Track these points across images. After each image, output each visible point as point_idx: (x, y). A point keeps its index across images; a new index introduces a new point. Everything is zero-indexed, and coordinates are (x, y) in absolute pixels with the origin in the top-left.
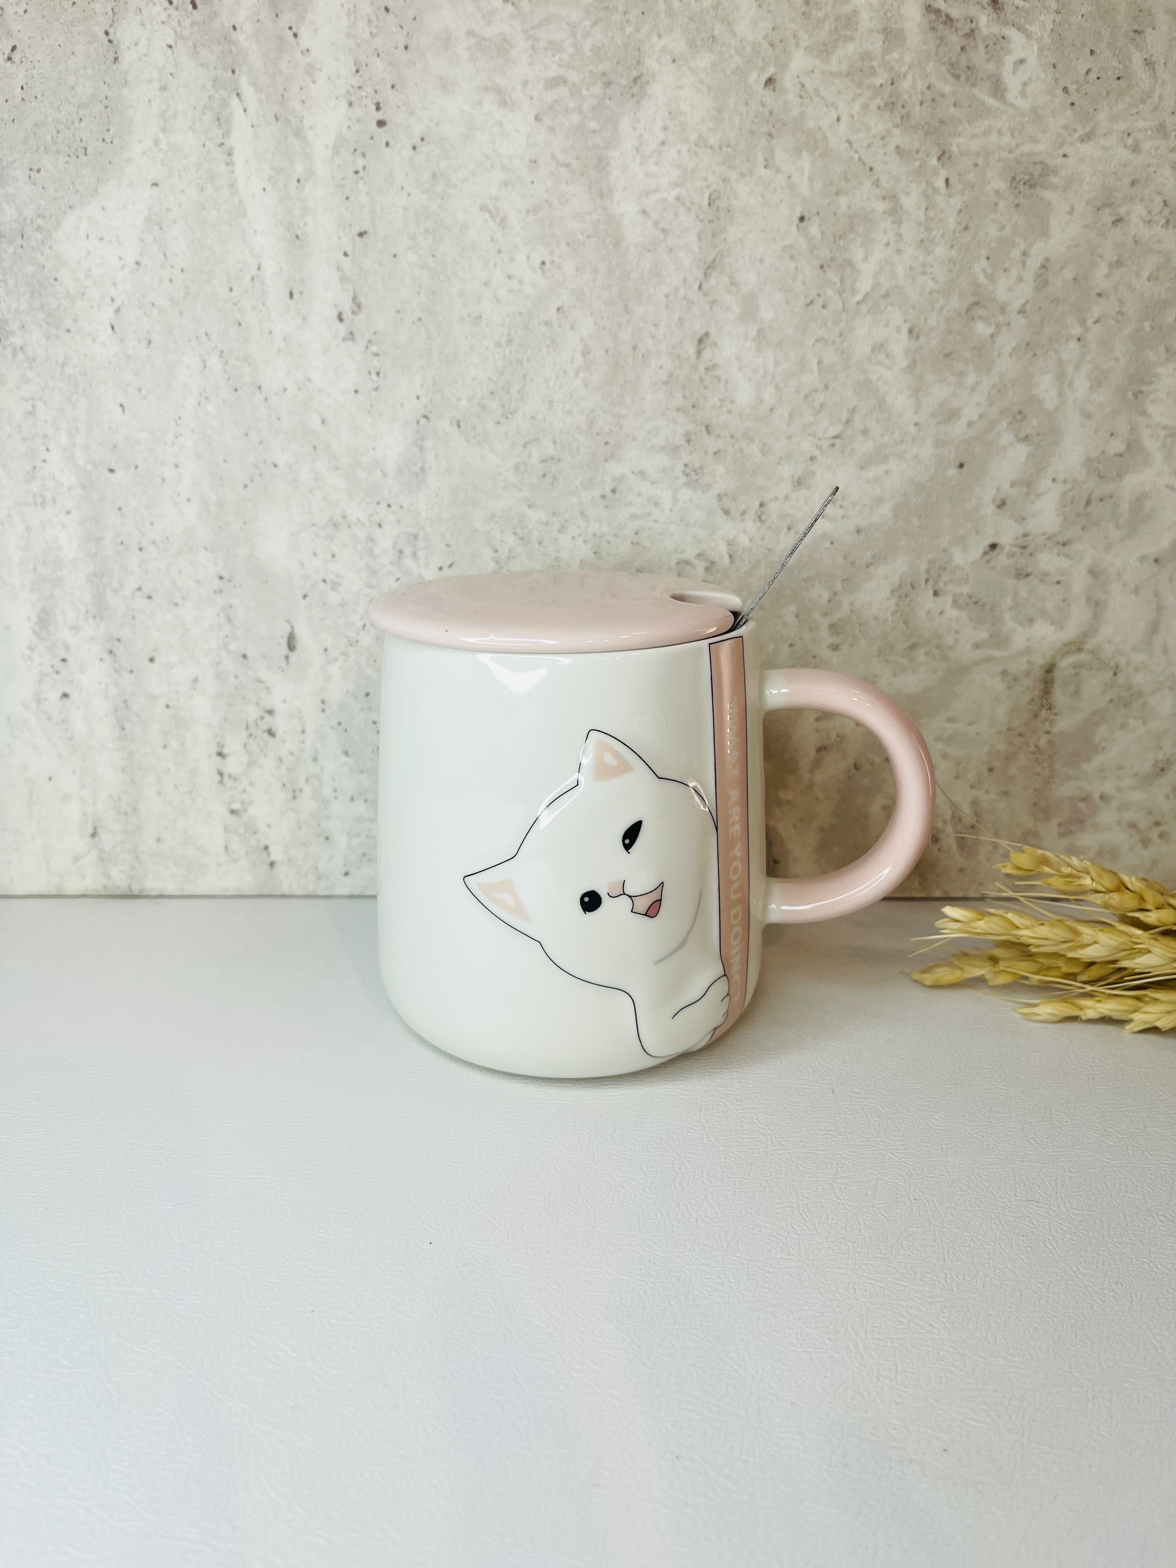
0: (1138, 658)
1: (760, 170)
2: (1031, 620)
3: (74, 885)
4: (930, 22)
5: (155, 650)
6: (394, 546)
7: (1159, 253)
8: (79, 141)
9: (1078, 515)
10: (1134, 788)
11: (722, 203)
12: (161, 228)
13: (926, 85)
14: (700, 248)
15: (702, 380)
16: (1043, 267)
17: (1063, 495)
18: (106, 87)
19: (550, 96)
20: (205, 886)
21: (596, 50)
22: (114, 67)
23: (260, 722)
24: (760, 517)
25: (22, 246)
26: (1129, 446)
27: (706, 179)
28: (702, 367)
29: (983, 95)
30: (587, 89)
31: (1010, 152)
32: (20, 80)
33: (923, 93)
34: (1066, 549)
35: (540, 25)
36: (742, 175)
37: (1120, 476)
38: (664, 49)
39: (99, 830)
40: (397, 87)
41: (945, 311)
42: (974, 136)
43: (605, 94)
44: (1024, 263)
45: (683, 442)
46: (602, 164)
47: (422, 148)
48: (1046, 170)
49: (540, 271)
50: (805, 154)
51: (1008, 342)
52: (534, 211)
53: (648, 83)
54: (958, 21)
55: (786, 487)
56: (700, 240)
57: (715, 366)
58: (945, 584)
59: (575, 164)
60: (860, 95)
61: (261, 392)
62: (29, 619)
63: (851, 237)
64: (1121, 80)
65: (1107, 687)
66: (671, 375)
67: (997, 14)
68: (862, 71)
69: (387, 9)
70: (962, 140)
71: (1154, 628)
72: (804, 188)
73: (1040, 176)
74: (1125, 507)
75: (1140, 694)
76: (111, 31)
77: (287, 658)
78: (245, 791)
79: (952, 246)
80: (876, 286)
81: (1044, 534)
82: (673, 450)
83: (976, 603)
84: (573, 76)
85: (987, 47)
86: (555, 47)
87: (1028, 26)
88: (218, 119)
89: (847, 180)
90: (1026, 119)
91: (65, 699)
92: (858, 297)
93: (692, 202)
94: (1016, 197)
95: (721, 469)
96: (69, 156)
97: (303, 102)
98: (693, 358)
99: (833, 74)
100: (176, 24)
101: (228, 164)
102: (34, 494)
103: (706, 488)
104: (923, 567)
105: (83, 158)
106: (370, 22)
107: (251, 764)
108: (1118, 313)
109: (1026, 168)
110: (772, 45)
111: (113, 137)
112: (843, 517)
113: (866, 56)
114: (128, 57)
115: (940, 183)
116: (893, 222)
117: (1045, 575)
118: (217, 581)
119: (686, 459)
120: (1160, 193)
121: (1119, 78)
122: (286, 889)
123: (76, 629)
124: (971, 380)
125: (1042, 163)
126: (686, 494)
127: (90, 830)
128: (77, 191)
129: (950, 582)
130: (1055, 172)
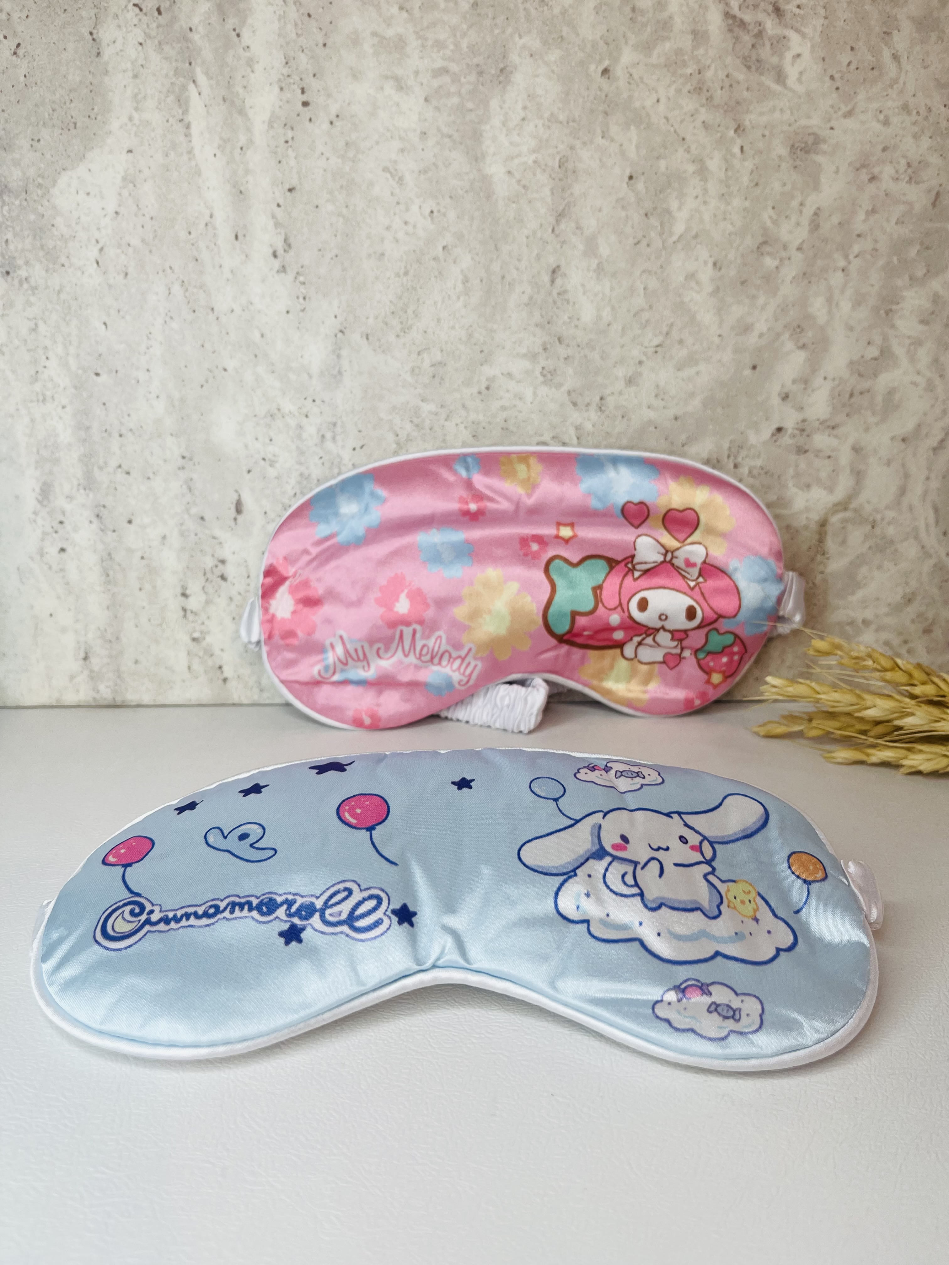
0: (890, 514)
1: (599, 140)
2: (808, 486)
3: (70, 698)
4: (728, 25)
5: (133, 514)
6: (318, 433)
7: (904, 203)
8: (70, 117)
9: (844, 405)
10: (888, 615)
11: (570, 166)
12: (135, 186)
13: (725, 74)
14: (552, 200)
15: (555, 303)
16: (816, 214)
17: (832, 389)
18: (90, 76)
19: (436, 83)
20: (174, 697)
21: (471, 47)
22: (97, 59)
23: (215, 570)
24: (600, 408)
25: (26, 200)
26: (882, 352)
27: (556, 147)
28: (555, 292)
29: (769, 81)
30: (465, 78)
31: (790, 125)
32: (23, 71)
33: (723, 80)
34: (835, 432)
35: (428, 27)
36: (584, 143)
37: (875, 375)
38: (524, 47)
39: (89, 655)
40: (318, 75)
41: (741, 248)
42: (762, 114)
43: (478, 81)
44: (801, 212)
45: (541, 350)
46: (477, 136)
47: (338, 123)
48: (818, 140)
49: (429, 219)
50: (632, 128)
51: (789, 272)
52: (425, 171)
53: (512, 72)
54: (749, 24)
55: (620, 385)
56: (553, 194)
57: (565, 292)
58: (743, 459)
59: (456, 136)
60: (674, 82)
61: (213, 313)
62: (34, 490)
63: (669, 191)
64: (874, 71)
65: (867, 537)
66: (531, 298)
67: (779, 19)
68: (676, 63)
69: (309, 15)
70: (752, 117)
71: (903, 491)
72: (632, 153)
73: (813, 144)
74: (879, 399)
75: (892, 542)
76: (95, 32)
77: (235, 519)
78: (203, 623)
79: (746, 199)
80: (688, 229)
81: (818, 420)
82: (533, 357)
83: (766, 473)
84: (454, 67)
85: (772, 44)
86: (439, 45)
87: (803, 29)
88: (179, 101)
89: (666, 148)
90: (802, 100)
91: (62, 553)
92: (675, 238)
93: (546, 165)
94: (795, 160)
95: (570, 371)
96: (62, 129)
97: (245, 87)
98: (548, 285)
99: (654, 66)
100: (145, 26)
101: (186, 136)
102: (37, 393)
103: (559, 386)
104: (726, 445)
105: (73, 131)
106: (296, 25)
107: (208, 602)
108: (873, 249)
109: (802, 138)
110: (607, 44)
111: (97, 114)
112: (664, 407)
113: (679, 52)
114: (108, 52)
115: (736, 150)
116: (701, 180)
117: (820, 451)
118: (180, 460)
119: (543, 363)
120: (904, 157)
121: (873, 69)
122: (236, 700)
123: (70, 498)
124: (761, 301)
125: (814, 134)
126: (544, 391)
127: (82, 655)
128: (69, 156)
129: (747, 456)
130: (825, 141)
